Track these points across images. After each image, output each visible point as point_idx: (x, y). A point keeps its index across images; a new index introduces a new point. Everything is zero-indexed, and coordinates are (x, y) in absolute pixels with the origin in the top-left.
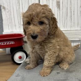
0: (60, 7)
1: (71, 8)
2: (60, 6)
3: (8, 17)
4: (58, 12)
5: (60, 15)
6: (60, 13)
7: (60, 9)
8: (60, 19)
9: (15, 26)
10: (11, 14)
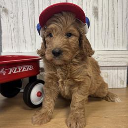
0: (98, 16)
1: (113, 18)
2: (98, 14)
3: (12, 28)
4: (96, 23)
5: (98, 27)
6: (98, 25)
7: (98, 18)
8: (98, 34)
9: (25, 43)
10: (17, 22)
